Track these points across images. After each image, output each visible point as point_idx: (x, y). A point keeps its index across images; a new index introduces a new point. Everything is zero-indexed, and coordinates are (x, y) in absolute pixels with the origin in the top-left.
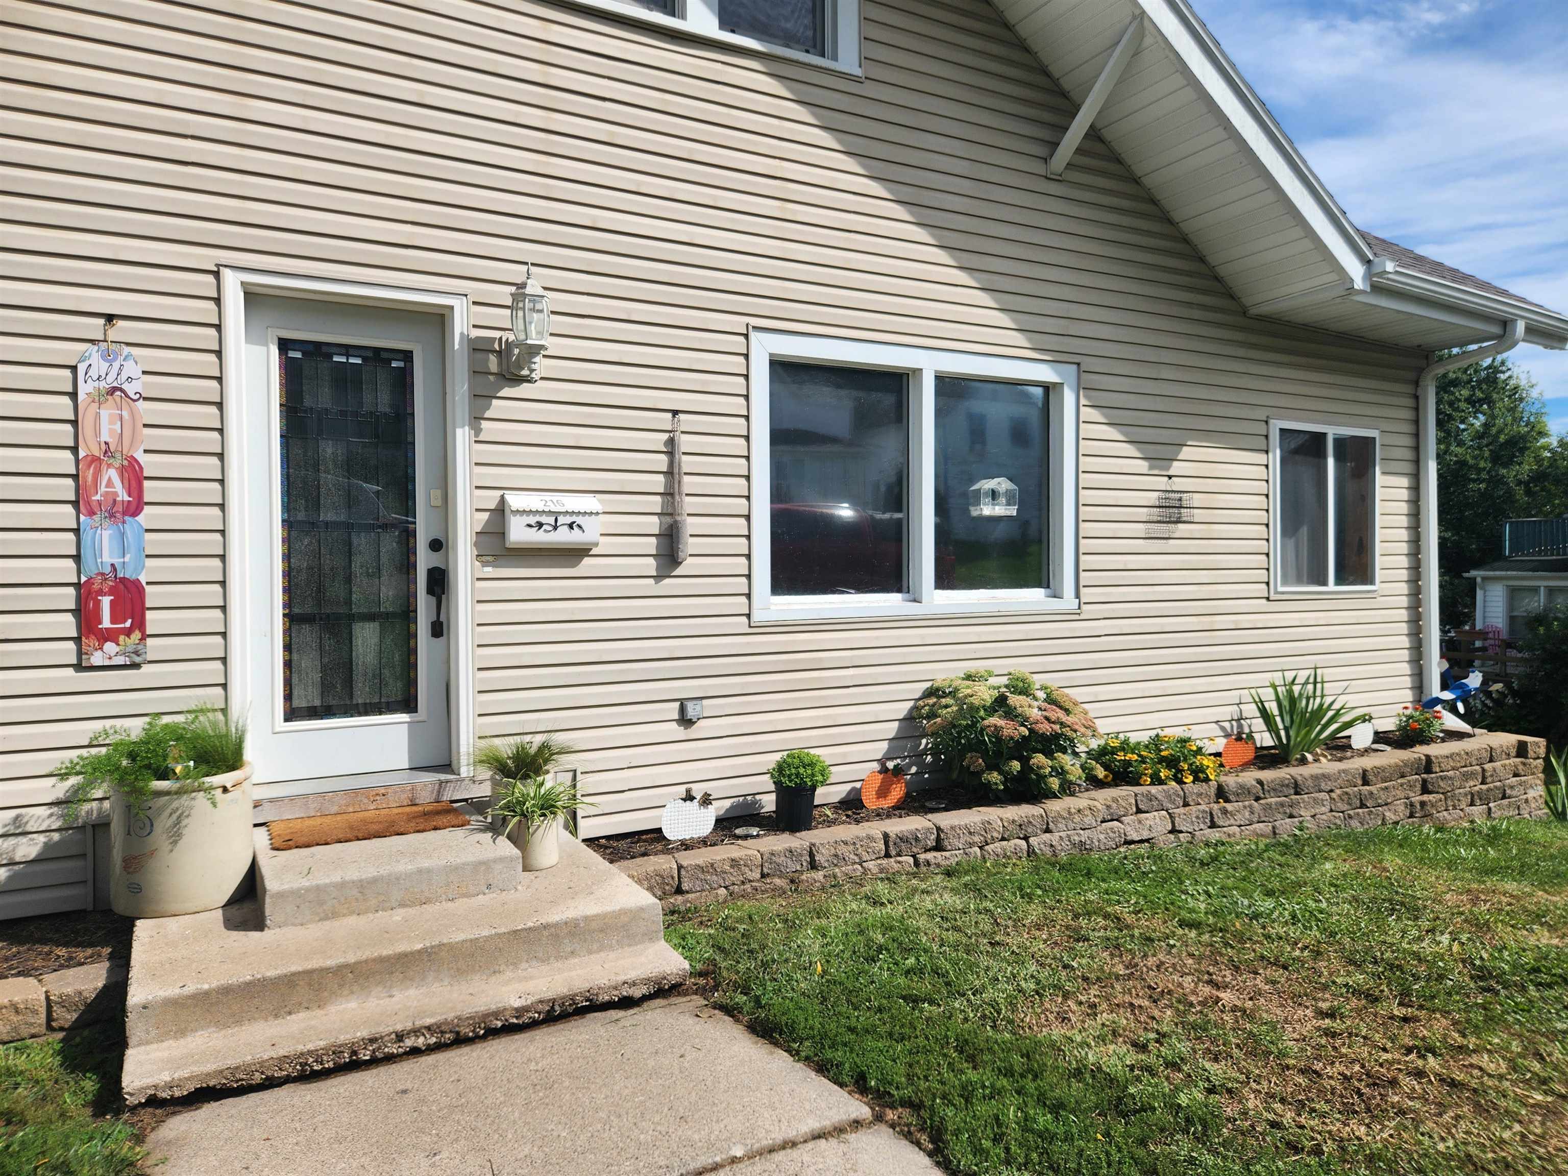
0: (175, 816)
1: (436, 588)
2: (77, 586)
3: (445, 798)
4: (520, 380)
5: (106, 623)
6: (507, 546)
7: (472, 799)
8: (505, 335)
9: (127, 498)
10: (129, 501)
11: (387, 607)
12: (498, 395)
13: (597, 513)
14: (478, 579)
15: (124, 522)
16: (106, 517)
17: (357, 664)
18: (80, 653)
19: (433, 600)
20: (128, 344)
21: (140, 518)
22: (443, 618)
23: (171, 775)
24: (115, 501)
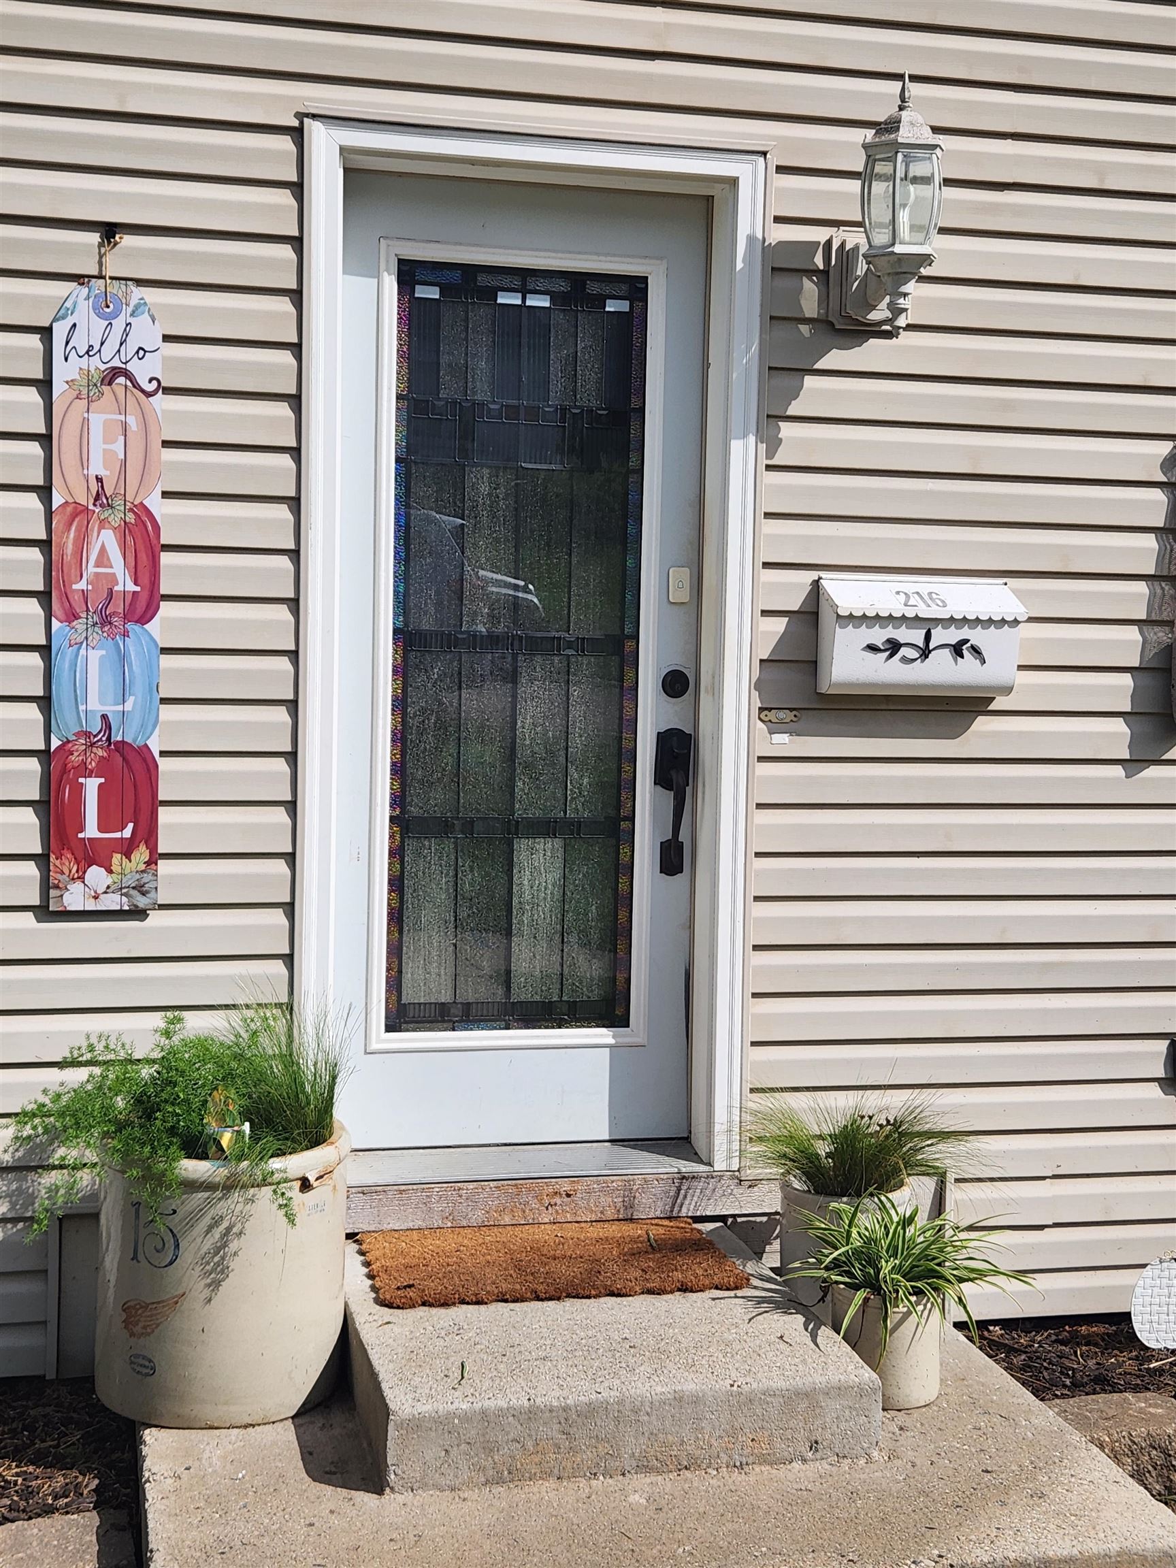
0: (217, 1233)
1: (673, 774)
2: (44, 755)
3: (684, 1213)
4: (861, 332)
5: (91, 830)
6: (824, 688)
7: (734, 1216)
8: (839, 236)
9: (131, 587)
10: (134, 592)
11: (577, 809)
12: (818, 366)
13: (1016, 622)
14: (761, 759)
15: (125, 634)
16: (95, 625)
17: (521, 922)
18: (46, 886)
19: (669, 797)
20: (140, 282)
21: (153, 627)
22: (684, 836)
23: (213, 1149)
24: (111, 592)
